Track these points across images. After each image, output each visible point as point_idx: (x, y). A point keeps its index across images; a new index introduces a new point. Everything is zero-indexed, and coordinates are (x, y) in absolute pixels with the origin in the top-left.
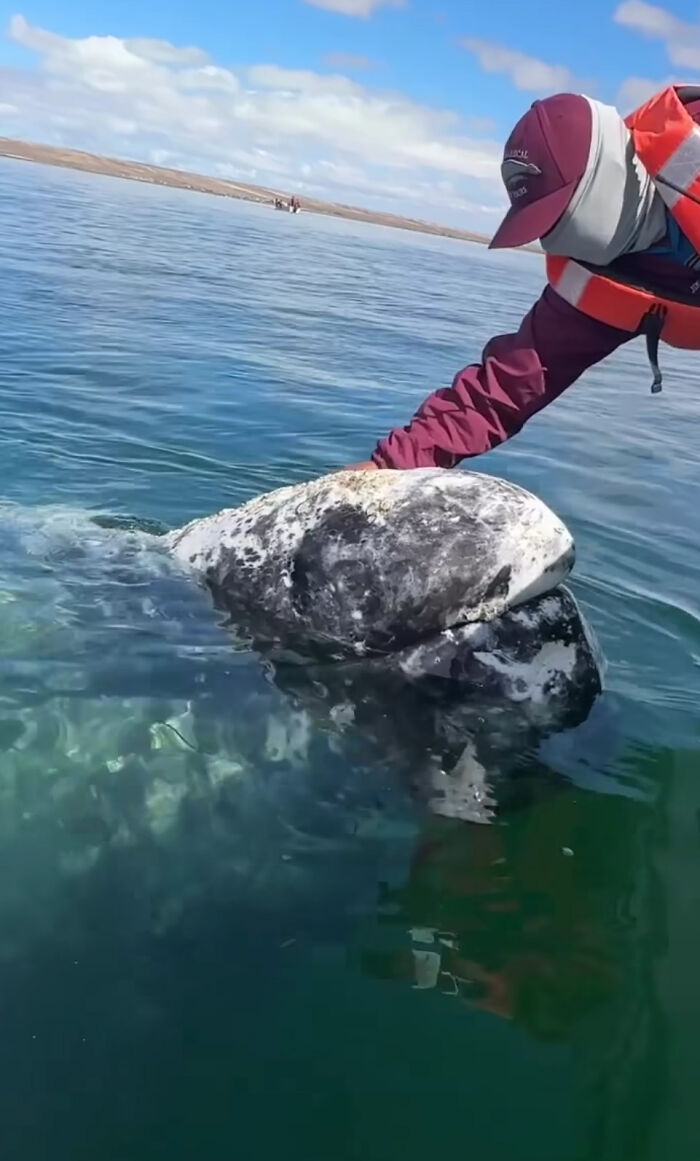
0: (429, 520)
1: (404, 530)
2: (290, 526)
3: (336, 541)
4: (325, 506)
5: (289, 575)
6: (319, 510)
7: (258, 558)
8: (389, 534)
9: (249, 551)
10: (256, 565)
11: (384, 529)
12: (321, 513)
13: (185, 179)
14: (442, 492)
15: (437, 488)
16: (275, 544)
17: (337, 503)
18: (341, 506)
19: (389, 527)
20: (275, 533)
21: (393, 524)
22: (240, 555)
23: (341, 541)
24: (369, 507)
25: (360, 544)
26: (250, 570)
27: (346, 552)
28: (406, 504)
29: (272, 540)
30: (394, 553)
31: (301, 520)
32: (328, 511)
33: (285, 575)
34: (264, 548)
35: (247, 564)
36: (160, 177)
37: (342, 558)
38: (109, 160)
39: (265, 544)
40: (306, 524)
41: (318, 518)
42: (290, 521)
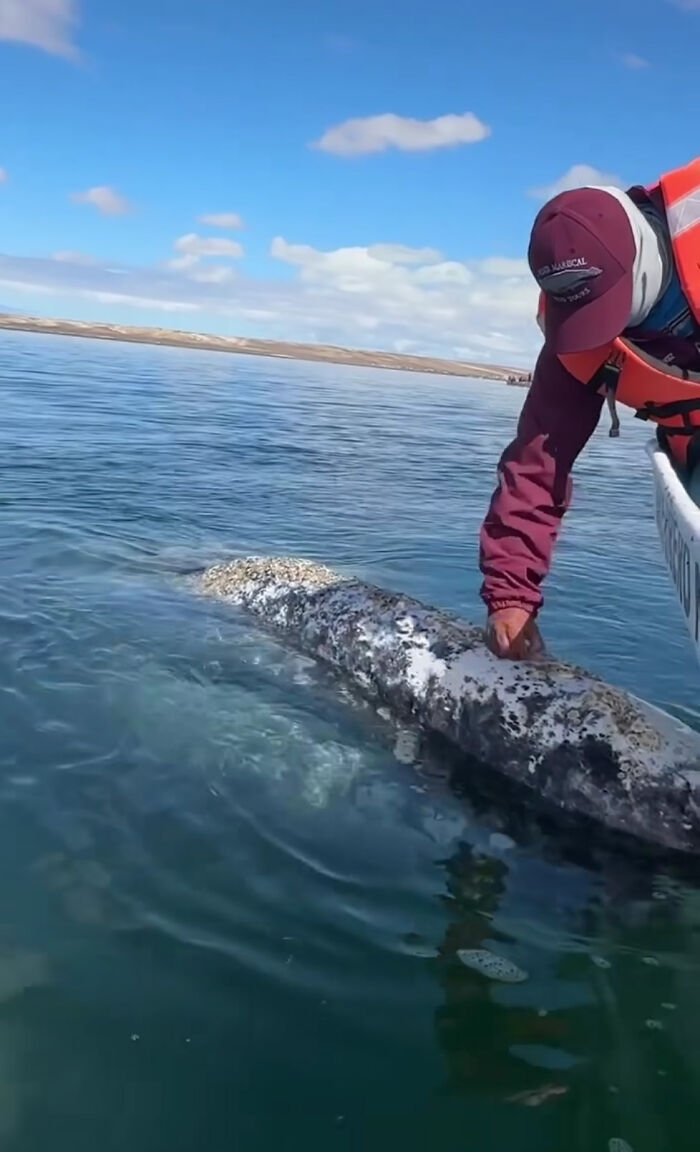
0: (666, 814)
1: (641, 808)
2: (555, 724)
3: (584, 772)
4: (591, 731)
5: (535, 762)
6: (585, 729)
7: (517, 729)
8: (628, 802)
9: (513, 717)
10: (514, 733)
11: (625, 794)
12: (584, 734)
13: (428, 364)
14: (690, 791)
15: (688, 784)
16: (535, 731)
17: (601, 735)
18: (603, 742)
19: (630, 795)
20: (541, 720)
21: (635, 796)
22: (506, 714)
23: (587, 776)
24: (625, 762)
25: (601, 791)
26: (506, 733)
27: (587, 789)
28: (654, 784)
29: (536, 724)
30: (623, 821)
31: (566, 727)
32: (591, 737)
33: (532, 760)
34: (525, 725)
35: (506, 727)
36: (404, 364)
37: (581, 790)
38: (361, 352)
39: (530, 723)
40: (568, 735)
41: (580, 737)
42: (558, 720)
